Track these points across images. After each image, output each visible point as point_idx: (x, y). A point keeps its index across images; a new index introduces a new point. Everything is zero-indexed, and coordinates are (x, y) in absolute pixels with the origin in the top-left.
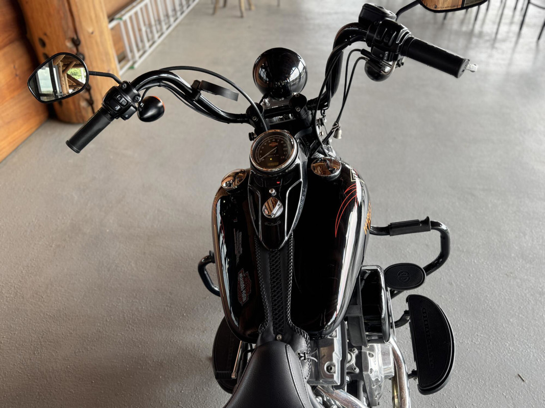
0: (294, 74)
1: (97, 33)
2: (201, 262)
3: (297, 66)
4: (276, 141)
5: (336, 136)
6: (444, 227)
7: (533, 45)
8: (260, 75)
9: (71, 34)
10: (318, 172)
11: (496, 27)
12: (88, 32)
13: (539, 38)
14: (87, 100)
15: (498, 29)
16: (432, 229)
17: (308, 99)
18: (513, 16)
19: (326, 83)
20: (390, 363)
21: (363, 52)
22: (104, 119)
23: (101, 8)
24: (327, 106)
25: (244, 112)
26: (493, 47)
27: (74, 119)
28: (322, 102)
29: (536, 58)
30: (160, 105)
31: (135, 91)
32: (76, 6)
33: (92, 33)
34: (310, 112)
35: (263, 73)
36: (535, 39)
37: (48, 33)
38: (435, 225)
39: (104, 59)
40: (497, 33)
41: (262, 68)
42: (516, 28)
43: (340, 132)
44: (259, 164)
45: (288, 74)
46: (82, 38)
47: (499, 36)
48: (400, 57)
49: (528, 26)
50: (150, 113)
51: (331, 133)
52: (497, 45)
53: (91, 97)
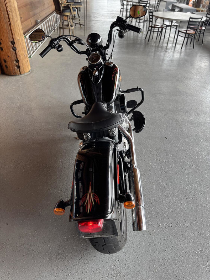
0: (99, 41)
1: (20, 40)
2: (71, 105)
3: (99, 39)
4: (95, 56)
5: (111, 59)
6: (143, 90)
7: (180, 51)
8: (89, 42)
9: (11, 40)
10: (107, 65)
11: (167, 44)
12: (17, 39)
13: (182, 48)
14: (17, 66)
15: (167, 45)
16: (139, 90)
17: (103, 46)
18: (174, 41)
19: (108, 40)
20: (127, 124)
21: (118, 30)
22: (50, 48)
23: (22, 30)
24: (109, 48)
25: (85, 51)
26: (166, 51)
27: (12, 74)
28: (107, 47)
29: (180, 55)
30: (62, 47)
31: (58, 41)
32: (13, 29)
33: (19, 40)
34: (104, 51)
35: (90, 41)
36: (180, 49)
37: (3, 39)
38: (140, 89)
39: (23, 50)
40: (167, 46)
41: (89, 39)
42: (174, 45)
43: (112, 57)
44: (91, 62)
45: (97, 41)
46: (15, 41)
47: (168, 48)
48: (126, 29)
49: (178, 44)
50: (60, 49)
51: (110, 58)
52: (167, 51)
53: (19, 65)
